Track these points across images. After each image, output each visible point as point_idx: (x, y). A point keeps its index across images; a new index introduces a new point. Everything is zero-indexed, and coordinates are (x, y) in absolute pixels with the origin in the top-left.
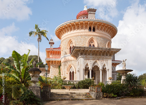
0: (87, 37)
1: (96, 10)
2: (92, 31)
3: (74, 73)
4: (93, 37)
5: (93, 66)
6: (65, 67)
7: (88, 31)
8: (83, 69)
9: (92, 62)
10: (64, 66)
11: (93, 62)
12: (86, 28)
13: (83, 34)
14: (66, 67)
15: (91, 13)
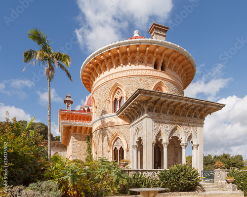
0: (150, 81)
1: (168, 28)
2: (160, 68)
3: (125, 152)
4: (163, 81)
5: (171, 138)
6: (103, 138)
7: (153, 69)
8: (153, 143)
9: (168, 129)
10: (101, 136)
11: (170, 127)
12: (149, 62)
13: (143, 73)
14: (106, 138)
15: (159, 33)
